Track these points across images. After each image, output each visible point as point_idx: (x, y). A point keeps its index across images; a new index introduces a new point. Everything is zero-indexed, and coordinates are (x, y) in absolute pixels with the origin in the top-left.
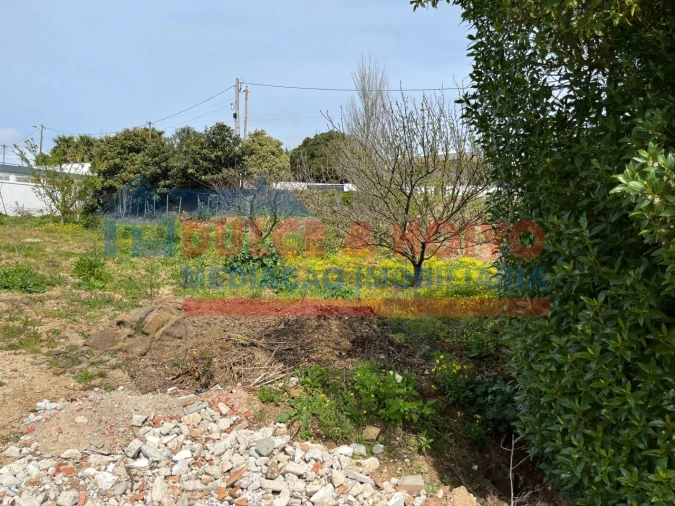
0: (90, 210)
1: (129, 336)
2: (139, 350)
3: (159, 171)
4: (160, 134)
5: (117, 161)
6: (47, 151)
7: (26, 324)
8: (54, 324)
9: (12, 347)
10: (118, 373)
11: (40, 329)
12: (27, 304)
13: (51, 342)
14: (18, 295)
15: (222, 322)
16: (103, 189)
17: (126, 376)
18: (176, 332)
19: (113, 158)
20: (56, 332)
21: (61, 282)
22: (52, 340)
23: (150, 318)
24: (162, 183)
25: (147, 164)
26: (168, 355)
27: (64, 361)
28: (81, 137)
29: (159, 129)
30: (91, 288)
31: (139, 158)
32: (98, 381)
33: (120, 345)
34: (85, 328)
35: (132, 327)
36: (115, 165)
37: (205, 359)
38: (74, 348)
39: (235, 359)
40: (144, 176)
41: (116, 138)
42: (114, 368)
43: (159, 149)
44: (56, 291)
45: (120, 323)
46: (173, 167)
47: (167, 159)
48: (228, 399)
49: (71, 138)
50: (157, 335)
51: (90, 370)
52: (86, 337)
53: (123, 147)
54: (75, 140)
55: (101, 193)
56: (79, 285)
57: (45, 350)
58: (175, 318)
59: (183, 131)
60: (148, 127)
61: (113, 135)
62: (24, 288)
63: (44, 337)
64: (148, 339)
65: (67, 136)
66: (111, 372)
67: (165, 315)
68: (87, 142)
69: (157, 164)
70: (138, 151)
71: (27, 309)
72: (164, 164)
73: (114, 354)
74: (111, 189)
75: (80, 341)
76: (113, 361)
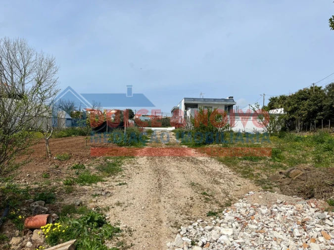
0: (284, 129)
1: (284, 178)
2: (286, 183)
3: (317, 108)
4: (320, 88)
5: (296, 105)
6: (266, 105)
7: (249, 170)
8: (258, 171)
9: (245, 177)
10: (276, 188)
11: (254, 173)
12: (251, 165)
13: (257, 177)
14: (248, 162)
15: (323, 176)
16: (289, 119)
17: (279, 189)
18: (303, 178)
19: (294, 105)
20: (259, 174)
21: (265, 158)
22: (257, 176)
23: (292, 172)
24: (319, 114)
25: (310, 105)
26: (297, 186)
27: (260, 183)
28: (281, 97)
29: (319, 86)
30: (275, 161)
31: (306, 103)
32: (269, 189)
33: (280, 180)
34: (268, 173)
35: (285, 174)
36: (295, 107)
37: (311, 188)
38: (264, 179)
39: (323, 190)
40: (309, 112)
41: (295, 95)
42: (275, 186)
43: (317, 97)
44: (262, 161)
45: (280, 173)
46: (325, 105)
47: (321, 101)
48: (316, 202)
49: (276, 98)
50: (294, 178)
51: (267, 186)
52: (268, 176)
53: (298, 98)
54: (278, 98)
55: (289, 121)
56: (271, 160)
57: (254, 179)
58: (302, 173)
59: (330, 85)
60: (313, 86)
61: (294, 93)
62: (251, 160)
63: (255, 175)
64: (290, 179)
65: (275, 97)
66: (274, 188)
67: (298, 171)
68: (283, 98)
69: (316, 105)
70: (306, 100)
71: (251, 166)
72: (319, 104)
73: (276, 183)
74: (293, 119)
75: (266, 178)
76: (275, 185)
